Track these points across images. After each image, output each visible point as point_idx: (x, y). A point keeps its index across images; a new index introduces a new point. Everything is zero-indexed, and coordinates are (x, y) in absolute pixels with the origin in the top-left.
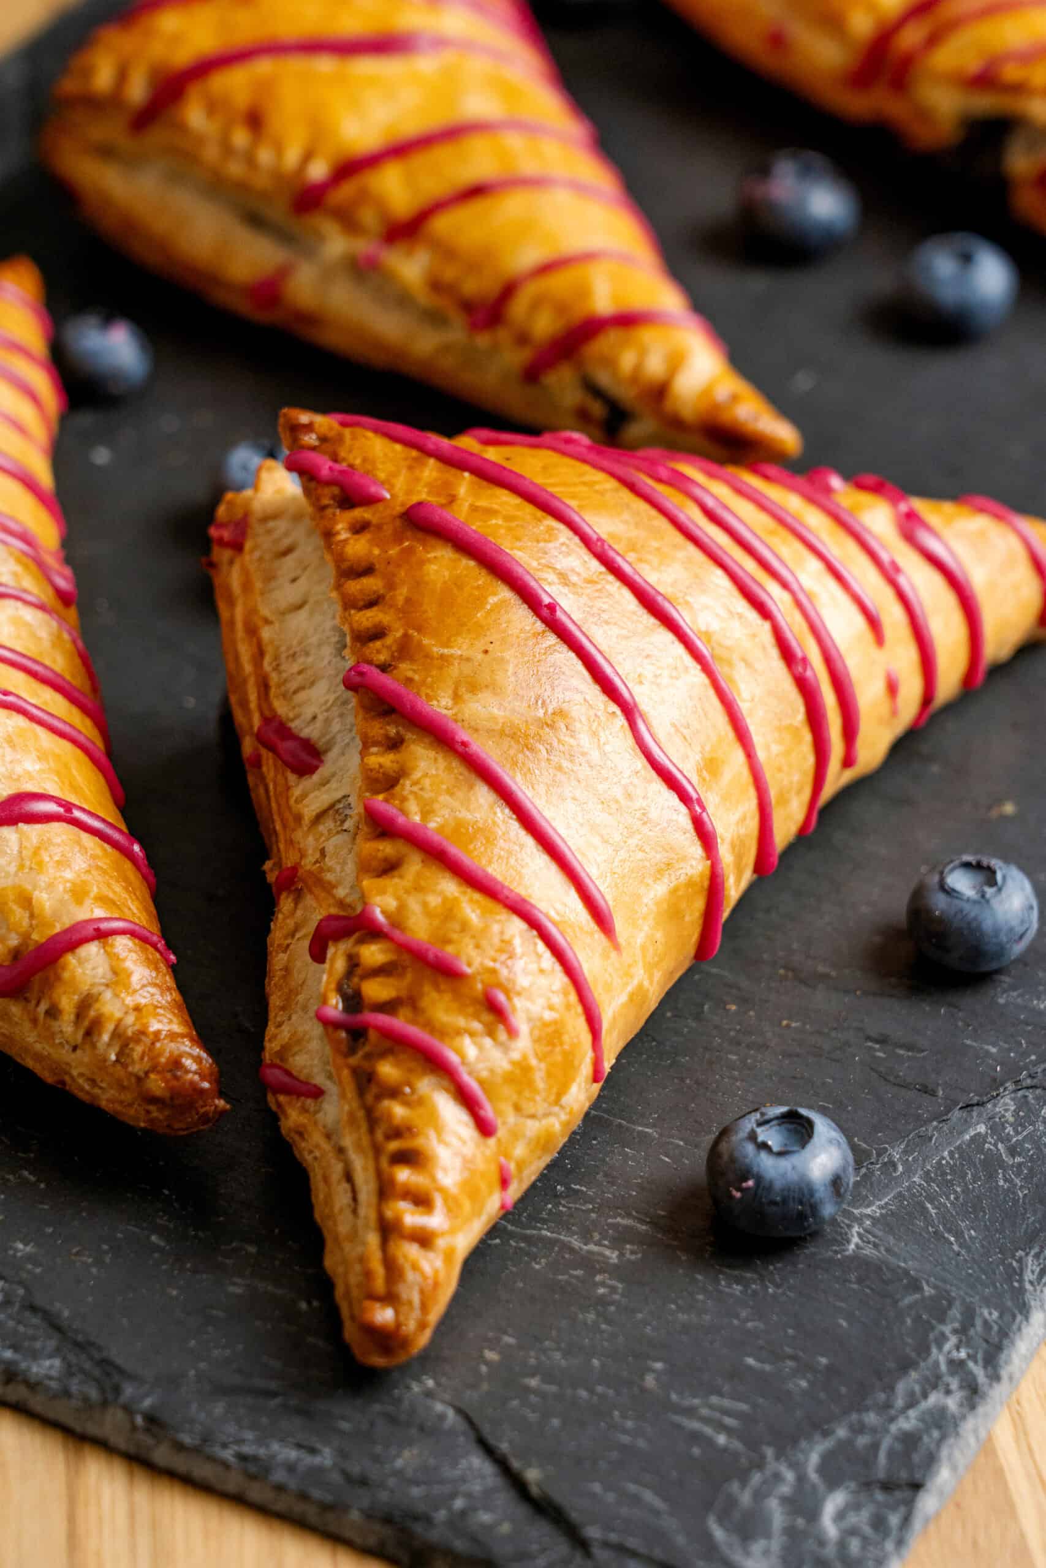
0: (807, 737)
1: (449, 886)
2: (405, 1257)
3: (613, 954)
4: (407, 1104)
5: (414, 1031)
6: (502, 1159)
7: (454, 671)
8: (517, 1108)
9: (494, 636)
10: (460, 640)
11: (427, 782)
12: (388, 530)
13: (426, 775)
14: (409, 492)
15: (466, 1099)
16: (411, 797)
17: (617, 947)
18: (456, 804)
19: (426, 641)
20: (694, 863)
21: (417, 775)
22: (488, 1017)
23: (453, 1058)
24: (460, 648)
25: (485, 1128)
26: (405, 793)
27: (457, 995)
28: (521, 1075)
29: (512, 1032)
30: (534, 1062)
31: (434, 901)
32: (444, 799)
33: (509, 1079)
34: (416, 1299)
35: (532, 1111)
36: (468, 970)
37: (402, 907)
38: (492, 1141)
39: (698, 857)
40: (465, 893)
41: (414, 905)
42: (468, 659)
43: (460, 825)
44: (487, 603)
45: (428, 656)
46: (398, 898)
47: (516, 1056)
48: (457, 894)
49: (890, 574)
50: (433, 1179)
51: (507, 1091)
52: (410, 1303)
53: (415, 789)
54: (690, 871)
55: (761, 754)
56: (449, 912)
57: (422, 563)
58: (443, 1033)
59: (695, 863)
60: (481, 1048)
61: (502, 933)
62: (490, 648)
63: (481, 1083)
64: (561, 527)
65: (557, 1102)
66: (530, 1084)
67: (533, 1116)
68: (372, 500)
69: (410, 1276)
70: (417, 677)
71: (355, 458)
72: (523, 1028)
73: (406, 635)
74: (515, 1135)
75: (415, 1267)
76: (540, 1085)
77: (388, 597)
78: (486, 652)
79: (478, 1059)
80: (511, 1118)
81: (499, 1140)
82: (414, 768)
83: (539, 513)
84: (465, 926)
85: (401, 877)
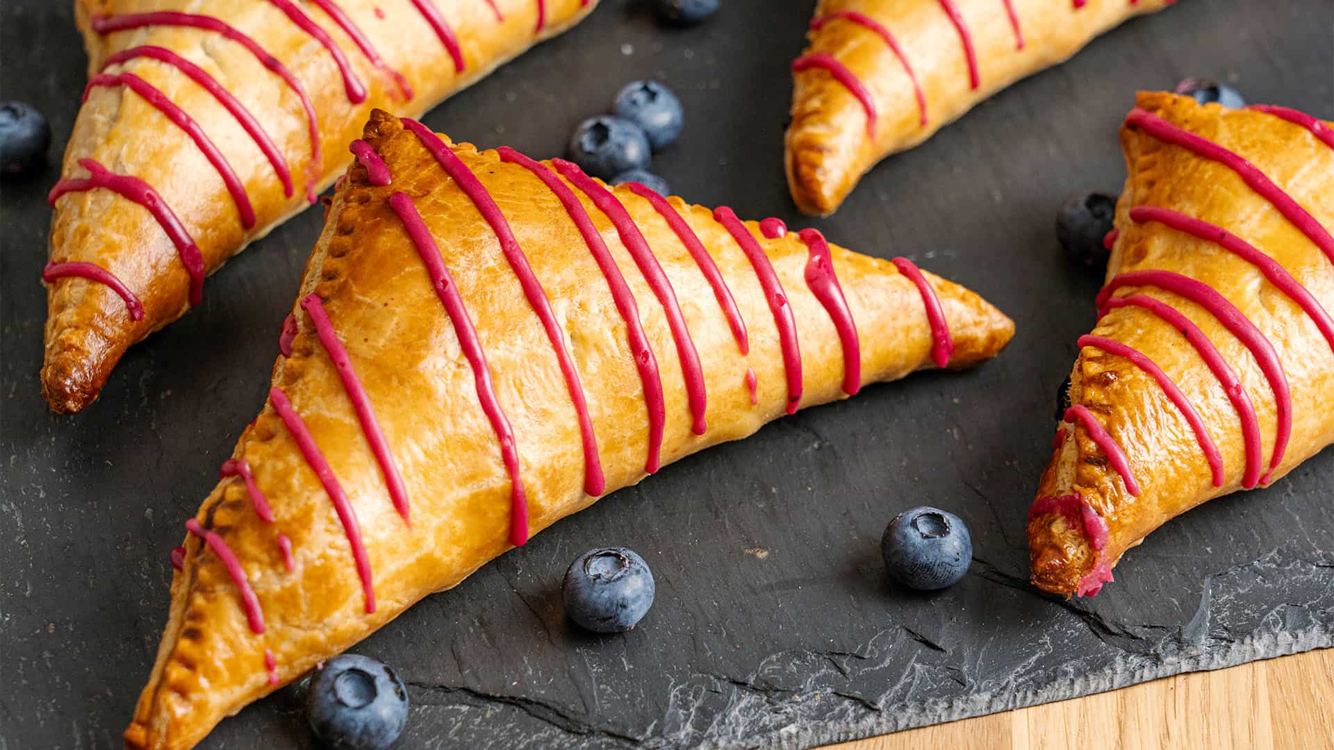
0: (642, 407)
1: (294, 459)
2: (165, 700)
3: (404, 529)
4: (208, 600)
5: (228, 552)
6: (269, 651)
7: (360, 313)
8: (284, 619)
9: (396, 295)
10: (374, 292)
11: (311, 385)
12: (373, 207)
13: (314, 380)
14: (405, 183)
15: (246, 607)
16: (299, 393)
17: (409, 525)
18: (322, 404)
19: (354, 289)
20: (495, 480)
21: (308, 378)
22: (275, 554)
23: (243, 575)
24: (371, 298)
25: (254, 627)
26: (297, 389)
27: (261, 536)
28: (288, 600)
29: (288, 569)
30: (301, 591)
31: (280, 466)
32: (317, 399)
33: (279, 599)
34: (163, 730)
35: (297, 623)
36: (273, 519)
37: (261, 466)
38: (260, 637)
39: (502, 476)
40: (300, 465)
41: (268, 466)
42: (373, 307)
43: (319, 417)
44: (403, 270)
45: (350, 299)
46: (261, 458)
47: (287, 584)
48: (295, 465)
49: (776, 303)
50: (203, 654)
51: (276, 608)
52: (159, 732)
53: (304, 387)
54: (492, 485)
55: (592, 413)
56: (283, 478)
57: (380, 234)
58: (243, 557)
59: (498, 478)
60: (264, 574)
61: (309, 498)
62: (390, 302)
63: (259, 597)
64: (489, 228)
65: (320, 620)
66: (296, 606)
67: (298, 627)
68: (380, 184)
69: (165, 714)
70: (337, 312)
71: (388, 152)
72: (298, 567)
73: (346, 282)
74: (281, 636)
75: (169, 709)
76: (304, 607)
77: (351, 252)
78: (386, 305)
79: (260, 581)
80: (278, 625)
81: (266, 638)
82: (308, 373)
83: (478, 215)
84: (288, 489)
85: (270, 445)
